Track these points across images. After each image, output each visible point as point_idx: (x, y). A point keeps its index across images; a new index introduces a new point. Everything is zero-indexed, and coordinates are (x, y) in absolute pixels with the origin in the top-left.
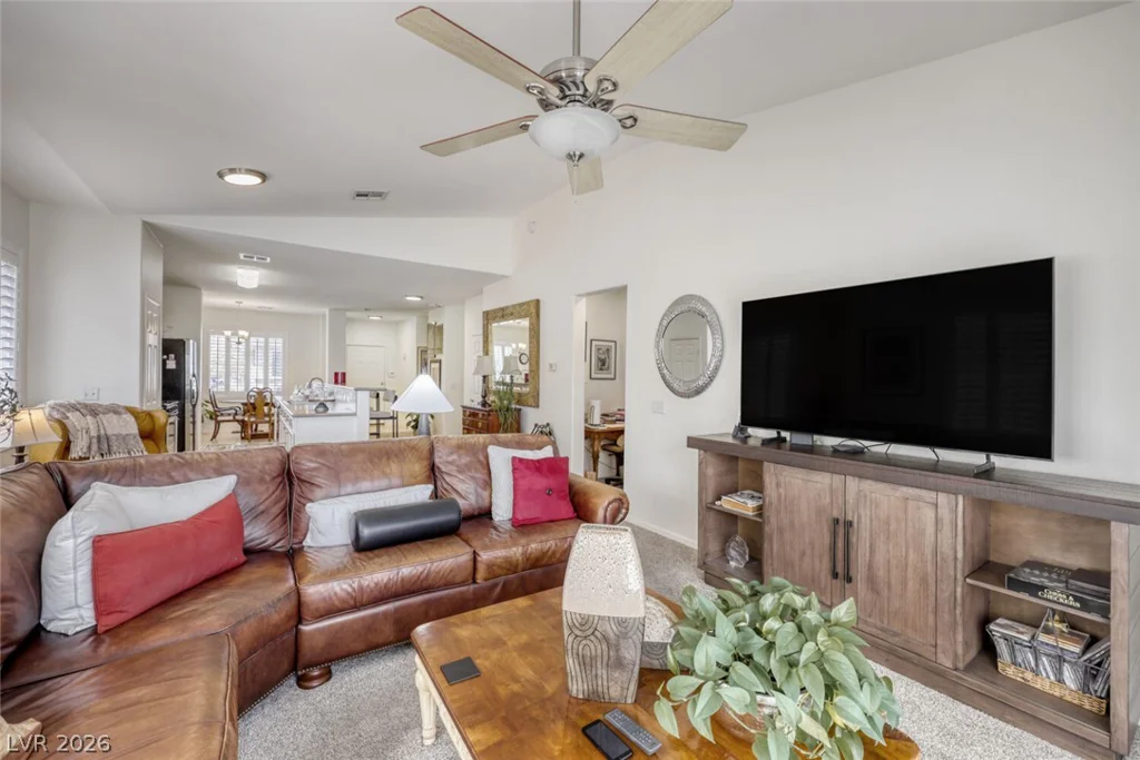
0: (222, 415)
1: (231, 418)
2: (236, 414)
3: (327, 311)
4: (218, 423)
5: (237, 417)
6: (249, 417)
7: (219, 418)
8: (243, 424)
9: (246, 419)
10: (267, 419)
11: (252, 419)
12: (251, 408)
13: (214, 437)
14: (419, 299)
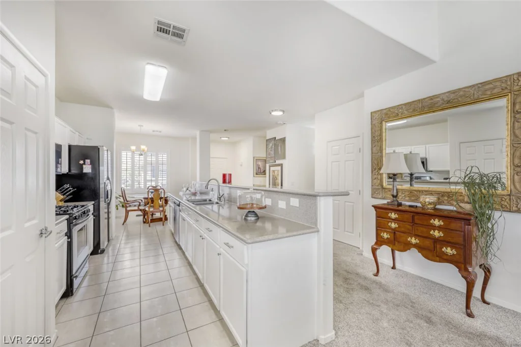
0: (130, 206)
1: (136, 208)
2: (140, 205)
3: (198, 133)
4: (127, 212)
5: (141, 208)
6: (149, 208)
7: (128, 209)
8: (145, 213)
9: (147, 209)
10: (161, 209)
11: (152, 209)
12: (150, 201)
13: (125, 221)
14: (281, 113)
